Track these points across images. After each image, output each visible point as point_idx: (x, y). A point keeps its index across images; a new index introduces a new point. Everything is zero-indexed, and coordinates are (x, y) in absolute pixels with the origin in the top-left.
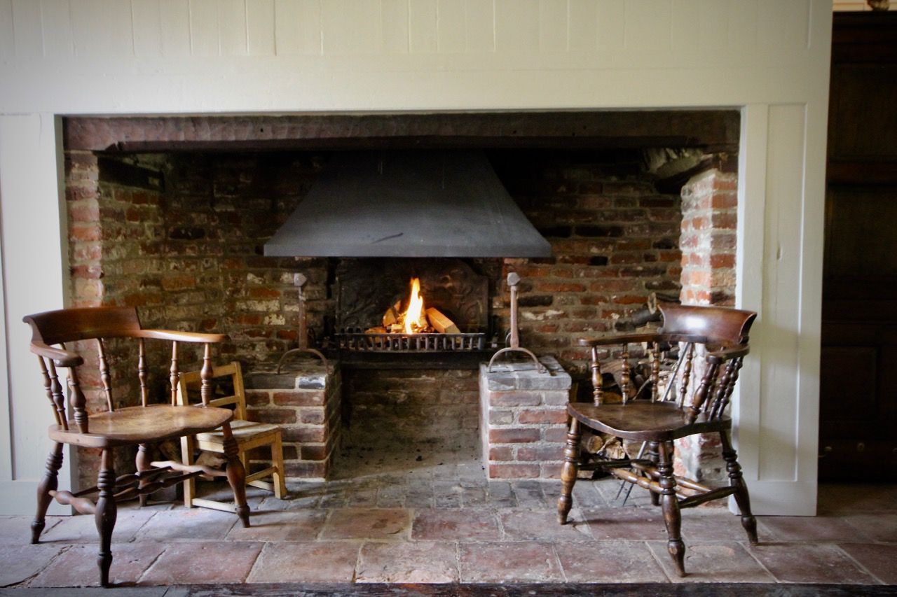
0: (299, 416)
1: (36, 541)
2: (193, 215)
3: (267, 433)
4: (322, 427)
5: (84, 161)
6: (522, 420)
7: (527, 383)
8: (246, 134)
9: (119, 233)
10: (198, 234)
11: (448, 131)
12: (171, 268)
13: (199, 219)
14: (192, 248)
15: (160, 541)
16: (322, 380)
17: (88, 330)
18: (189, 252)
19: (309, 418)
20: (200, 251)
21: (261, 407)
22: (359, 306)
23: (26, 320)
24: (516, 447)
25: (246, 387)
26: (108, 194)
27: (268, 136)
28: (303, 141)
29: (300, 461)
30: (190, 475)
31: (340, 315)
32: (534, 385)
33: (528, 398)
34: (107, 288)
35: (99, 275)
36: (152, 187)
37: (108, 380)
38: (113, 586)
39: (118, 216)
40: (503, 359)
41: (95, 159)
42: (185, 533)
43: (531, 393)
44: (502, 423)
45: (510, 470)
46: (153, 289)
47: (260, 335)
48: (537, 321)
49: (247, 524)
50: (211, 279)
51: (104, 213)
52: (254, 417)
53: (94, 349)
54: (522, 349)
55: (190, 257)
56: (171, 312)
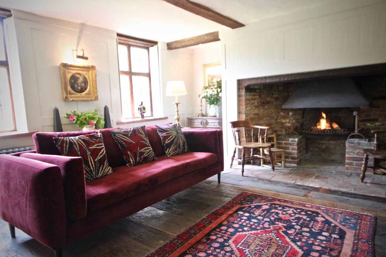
0: (290, 148)
1: (231, 168)
2: (267, 98)
3: (280, 151)
4: (296, 152)
5: (242, 89)
6: (357, 154)
7: (359, 144)
8: (277, 80)
9: (249, 104)
10: (268, 103)
11: (331, 74)
12: (261, 111)
13: (269, 99)
14: (267, 106)
15: (254, 171)
16: (296, 140)
17: (241, 125)
18: (266, 107)
19: (293, 149)
20: (269, 107)
21: (281, 146)
22: (311, 121)
23: (230, 123)
24: (355, 162)
25: (277, 140)
26: (247, 95)
27: (282, 80)
28: (291, 80)
29: (290, 160)
30: (263, 158)
31: (306, 124)
32: (361, 145)
33: (359, 148)
34: (246, 116)
35: (244, 113)
36: (257, 92)
37: (245, 136)
38: (244, 176)
39: (249, 100)
40: (353, 137)
41: (244, 88)
42: (260, 170)
43: (360, 147)
44: (350, 155)
45: (353, 169)
46: (257, 116)
47: (283, 128)
48: (372, 126)
49: (274, 171)
50: (272, 114)
51: (246, 100)
52: (279, 148)
53: (243, 129)
54: (359, 134)
55: (267, 109)
56: (261, 122)
